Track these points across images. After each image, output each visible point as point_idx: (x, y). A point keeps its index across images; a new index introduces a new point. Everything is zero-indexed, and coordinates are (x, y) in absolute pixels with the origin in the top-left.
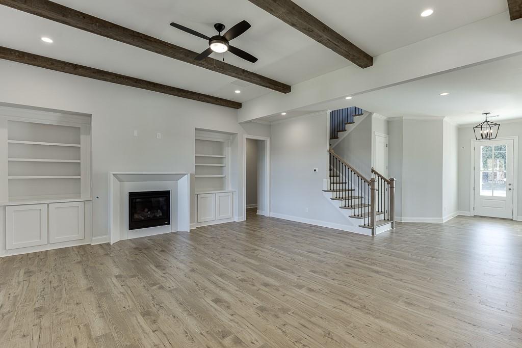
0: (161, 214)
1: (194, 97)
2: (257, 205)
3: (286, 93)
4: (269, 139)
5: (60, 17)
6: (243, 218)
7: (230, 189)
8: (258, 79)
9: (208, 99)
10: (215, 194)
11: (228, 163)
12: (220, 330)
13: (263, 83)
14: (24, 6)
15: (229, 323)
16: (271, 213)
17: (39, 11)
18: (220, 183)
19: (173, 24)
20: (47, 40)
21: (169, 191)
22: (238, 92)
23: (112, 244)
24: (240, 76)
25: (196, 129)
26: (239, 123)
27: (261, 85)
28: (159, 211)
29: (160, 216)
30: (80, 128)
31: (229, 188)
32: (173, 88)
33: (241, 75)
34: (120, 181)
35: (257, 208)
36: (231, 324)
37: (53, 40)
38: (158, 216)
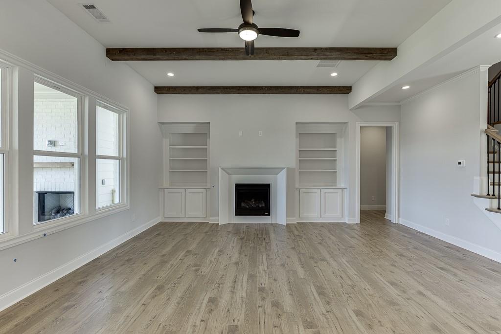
0: (264, 205)
1: (293, 91)
2: (385, 208)
3: (391, 59)
4: (397, 124)
5: (152, 57)
6: (356, 219)
7: (343, 185)
8: (338, 53)
9: (308, 90)
10: (320, 190)
11: (341, 157)
12: (309, 320)
13: (346, 57)
14: (135, 57)
15: (320, 316)
16: (400, 219)
17: (142, 57)
18: (332, 178)
19: (200, 30)
20: (171, 75)
21: (270, 184)
22: (334, 74)
23: (219, 225)
24: (312, 57)
25: (297, 123)
26: (350, 110)
27: (345, 59)
28: (262, 202)
29: (262, 207)
30: (206, 133)
31: (341, 184)
32: (271, 87)
33: (311, 55)
34: (229, 174)
35: (385, 211)
36: (322, 318)
37: (174, 74)
38: (260, 206)
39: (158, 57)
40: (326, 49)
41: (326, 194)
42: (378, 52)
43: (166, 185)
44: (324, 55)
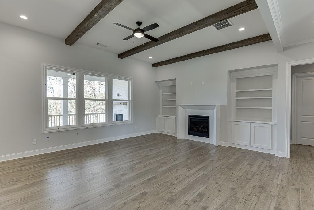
39: (132, 53)
40: (203, 19)
41: (255, 127)
42: (246, 4)
43: (161, 114)
44: (201, 25)
